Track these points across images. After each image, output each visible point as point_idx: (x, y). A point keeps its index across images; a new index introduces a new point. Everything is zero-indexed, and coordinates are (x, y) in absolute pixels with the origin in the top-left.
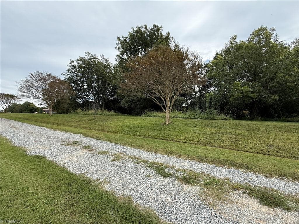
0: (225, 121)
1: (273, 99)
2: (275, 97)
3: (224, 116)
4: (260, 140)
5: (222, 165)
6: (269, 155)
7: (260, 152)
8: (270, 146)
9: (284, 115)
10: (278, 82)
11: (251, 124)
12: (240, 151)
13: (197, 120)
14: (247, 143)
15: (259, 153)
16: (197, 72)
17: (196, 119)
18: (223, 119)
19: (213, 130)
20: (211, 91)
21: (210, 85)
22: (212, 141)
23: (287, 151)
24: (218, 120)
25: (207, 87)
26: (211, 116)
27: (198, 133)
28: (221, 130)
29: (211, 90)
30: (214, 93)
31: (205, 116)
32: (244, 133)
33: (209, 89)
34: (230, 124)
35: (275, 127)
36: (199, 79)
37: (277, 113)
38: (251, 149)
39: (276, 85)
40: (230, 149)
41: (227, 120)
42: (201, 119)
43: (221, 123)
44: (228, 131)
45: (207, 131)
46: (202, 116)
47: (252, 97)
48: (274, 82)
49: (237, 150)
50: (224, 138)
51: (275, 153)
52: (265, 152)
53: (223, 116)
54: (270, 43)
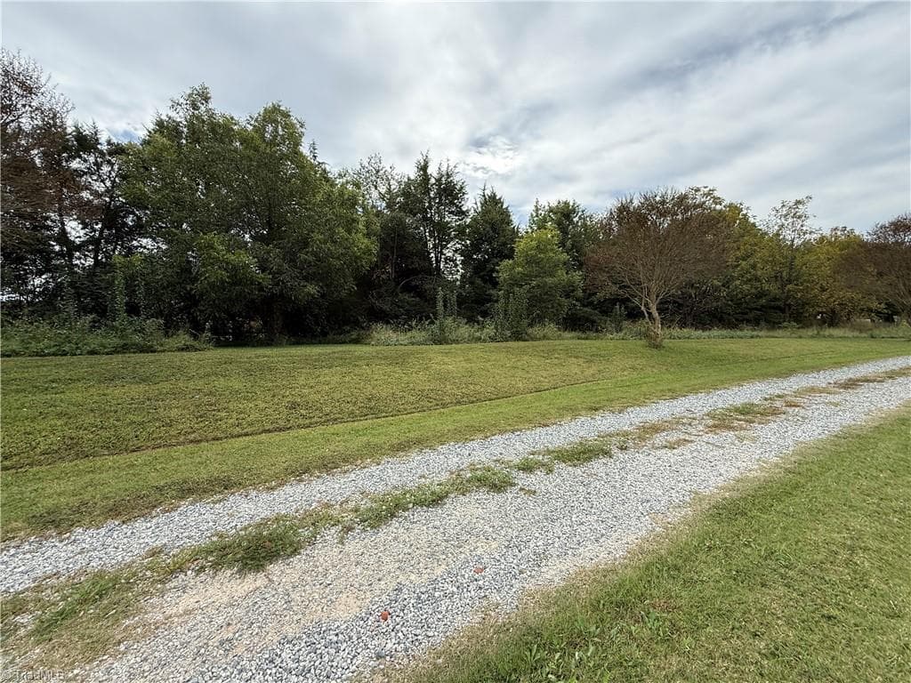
0: (186, 355)
1: (309, 294)
2: (312, 289)
3: (187, 337)
4: (274, 396)
5: (146, 511)
6: (288, 429)
7: (271, 427)
8: (294, 406)
9: (332, 329)
10: (315, 254)
11: (258, 357)
12: (221, 439)
13: (65, 360)
14: (241, 412)
15: (269, 431)
16: (75, 164)
17: (65, 355)
18: (183, 349)
19: (137, 390)
20: (145, 251)
21: (140, 229)
22: (123, 432)
23: (321, 410)
24: (164, 351)
25: (127, 234)
26: (137, 339)
27: (60, 415)
28: (165, 387)
29: (145, 248)
30: (149, 259)
31: (115, 341)
32: (237, 385)
33: (135, 243)
34: (201, 363)
35: (306, 360)
36: (86, 195)
37: (319, 325)
38: (251, 424)
39: (311, 258)
40: (192, 441)
41: (196, 350)
42: (92, 353)
43: (172, 362)
44: (191, 385)
45: (109, 398)
46: (94, 341)
47: (260, 283)
48: (308, 252)
49: (214, 439)
50: (174, 413)
51: (301, 421)
52: (282, 423)
53: (183, 338)
54: (297, 153)
